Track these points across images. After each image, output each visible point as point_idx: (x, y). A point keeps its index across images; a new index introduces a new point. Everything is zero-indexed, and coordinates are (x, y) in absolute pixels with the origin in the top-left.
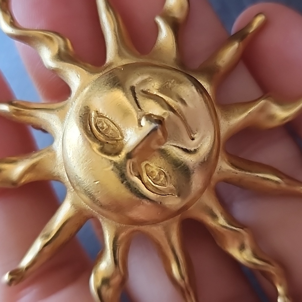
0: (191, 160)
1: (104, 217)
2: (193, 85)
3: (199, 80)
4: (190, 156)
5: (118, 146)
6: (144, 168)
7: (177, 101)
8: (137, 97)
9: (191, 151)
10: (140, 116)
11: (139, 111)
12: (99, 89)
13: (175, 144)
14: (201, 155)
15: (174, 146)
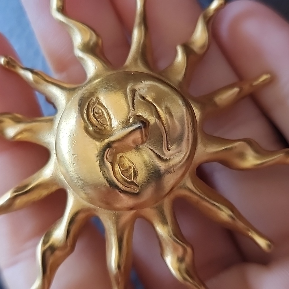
0: (160, 166)
1: (72, 189)
2: (185, 106)
3: (193, 105)
4: (160, 163)
5: (104, 132)
6: (119, 159)
7: (166, 114)
8: (135, 99)
9: (163, 158)
10: (131, 114)
11: (132, 110)
12: (107, 82)
13: (152, 148)
14: (170, 165)
15: (150, 149)
